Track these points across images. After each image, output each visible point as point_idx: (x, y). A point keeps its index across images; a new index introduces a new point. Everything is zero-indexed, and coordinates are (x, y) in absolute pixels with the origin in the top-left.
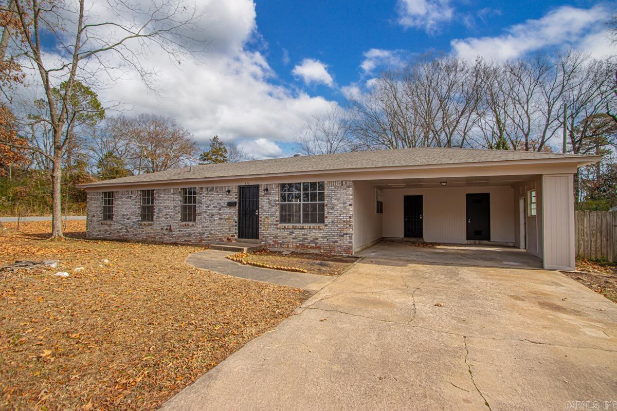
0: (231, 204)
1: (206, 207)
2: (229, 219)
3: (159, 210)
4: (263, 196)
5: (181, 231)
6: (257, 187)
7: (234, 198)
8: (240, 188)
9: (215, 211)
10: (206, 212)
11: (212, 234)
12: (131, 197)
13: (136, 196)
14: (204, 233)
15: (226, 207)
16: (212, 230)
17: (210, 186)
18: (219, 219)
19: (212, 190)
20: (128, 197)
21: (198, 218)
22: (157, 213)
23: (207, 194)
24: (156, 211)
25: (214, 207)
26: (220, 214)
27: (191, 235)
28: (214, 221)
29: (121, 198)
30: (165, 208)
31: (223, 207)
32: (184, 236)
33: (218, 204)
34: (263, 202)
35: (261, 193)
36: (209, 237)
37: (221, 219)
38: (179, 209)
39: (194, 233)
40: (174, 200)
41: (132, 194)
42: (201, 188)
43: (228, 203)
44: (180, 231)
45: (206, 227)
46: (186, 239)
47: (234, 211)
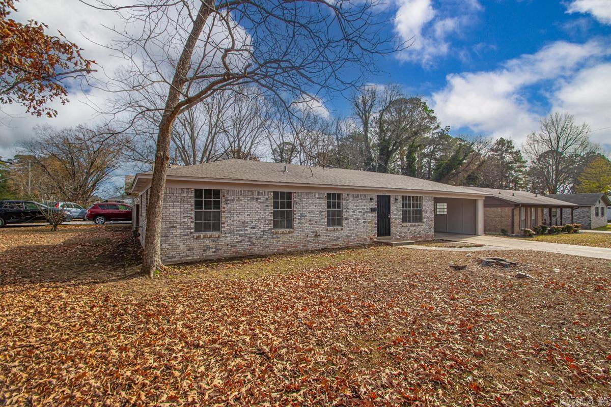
0: (372, 210)
1: (353, 212)
2: (371, 221)
3: (302, 215)
4: (393, 204)
5: (329, 236)
6: (389, 197)
7: (374, 205)
8: (378, 196)
9: (360, 215)
10: (352, 216)
11: (358, 235)
12: (257, 199)
13: (267, 199)
14: (351, 236)
15: (369, 212)
16: (358, 232)
17: (355, 193)
18: (364, 222)
19: (357, 197)
20: (253, 199)
21: (345, 222)
22: (299, 219)
23: (353, 200)
24: (297, 216)
25: (359, 212)
26: (364, 218)
27: (339, 238)
28: (360, 224)
29: (239, 200)
30: (309, 213)
31: (366, 212)
32: (331, 240)
33: (362, 209)
34: (393, 208)
35: (392, 201)
36: (355, 239)
37: (365, 222)
38: (325, 214)
39: (342, 237)
40: (320, 204)
41: (258, 195)
42: (348, 195)
43: (371, 209)
44: (327, 236)
45: (353, 230)
46: (333, 243)
47: (375, 214)
